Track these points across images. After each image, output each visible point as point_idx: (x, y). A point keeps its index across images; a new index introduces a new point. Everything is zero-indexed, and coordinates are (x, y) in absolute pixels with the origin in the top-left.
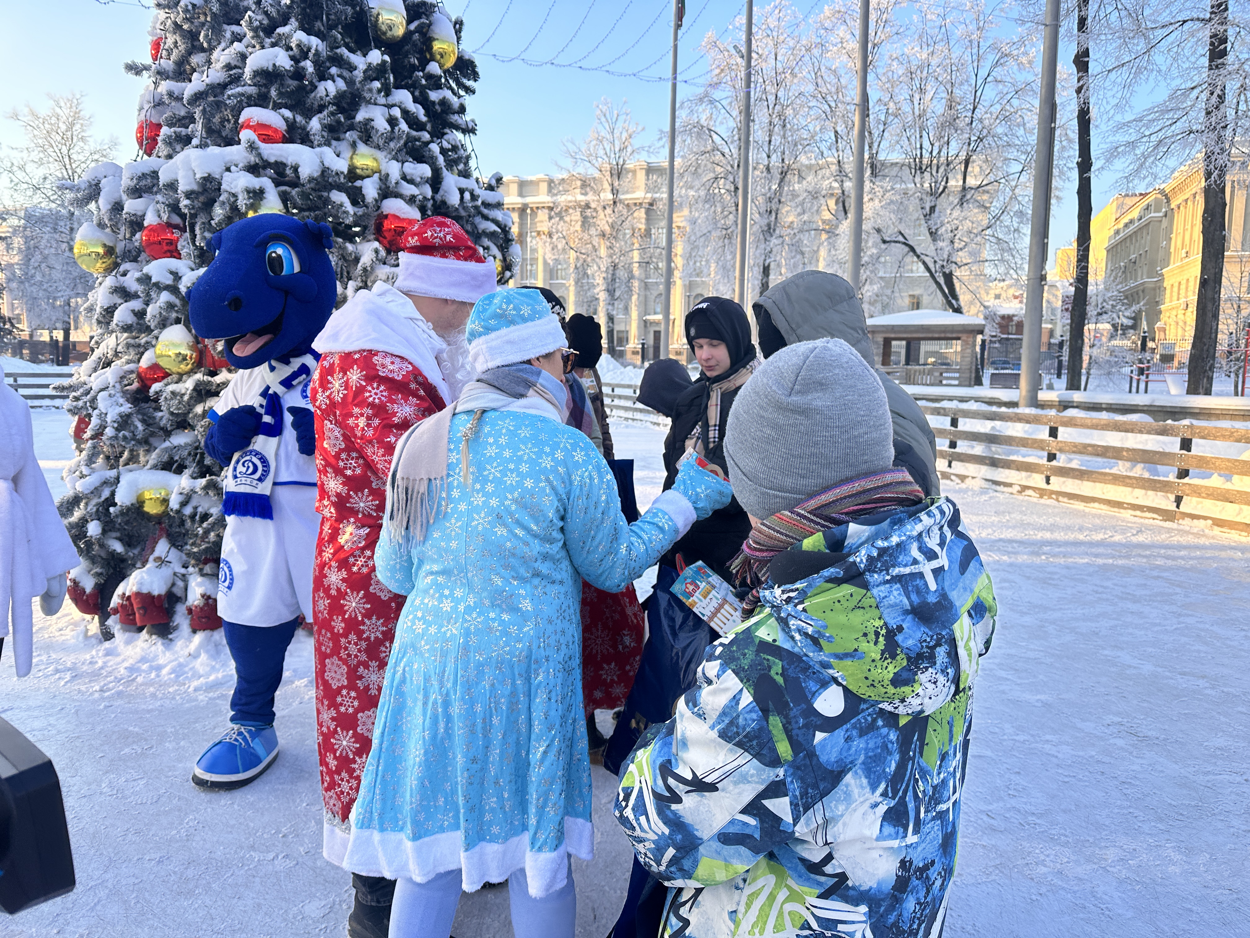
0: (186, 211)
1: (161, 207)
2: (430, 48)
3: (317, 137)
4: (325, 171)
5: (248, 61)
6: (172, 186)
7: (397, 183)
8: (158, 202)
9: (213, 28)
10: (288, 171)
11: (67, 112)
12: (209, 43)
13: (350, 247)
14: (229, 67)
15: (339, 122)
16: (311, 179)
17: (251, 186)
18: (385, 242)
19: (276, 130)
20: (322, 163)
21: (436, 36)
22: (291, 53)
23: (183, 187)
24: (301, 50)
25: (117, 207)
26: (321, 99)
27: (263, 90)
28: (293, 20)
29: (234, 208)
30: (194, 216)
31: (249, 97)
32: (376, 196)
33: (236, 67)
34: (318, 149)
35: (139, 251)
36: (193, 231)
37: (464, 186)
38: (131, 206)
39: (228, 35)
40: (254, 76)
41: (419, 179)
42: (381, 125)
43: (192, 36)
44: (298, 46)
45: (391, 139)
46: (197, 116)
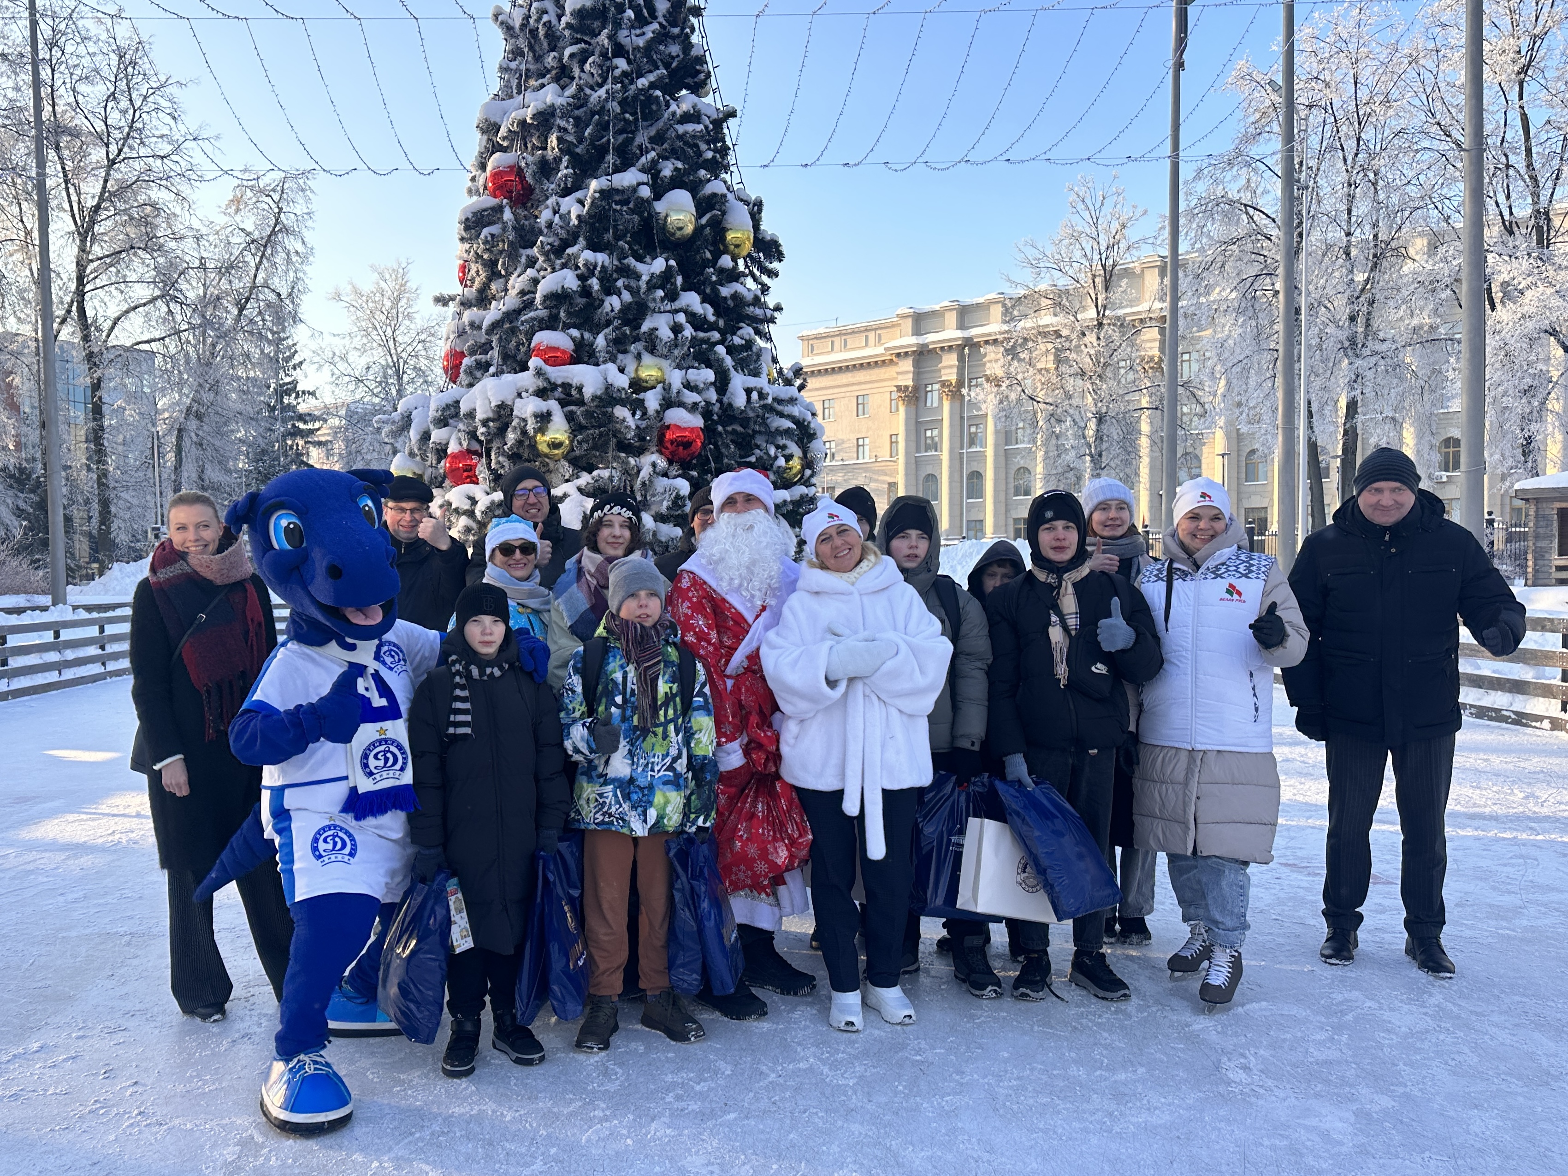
0: (482, 438)
1: (462, 435)
2: (723, 239)
3: (602, 354)
4: (608, 387)
5: (539, 287)
6: (471, 415)
7: (678, 393)
8: (459, 431)
9: (509, 256)
10: (574, 392)
11: (392, 284)
12: (506, 270)
13: (632, 461)
14: (522, 293)
15: (624, 334)
16: (595, 398)
17: (538, 411)
18: (667, 452)
19: (564, 352)
20: (606, 379)
21: (728, 226)
22: (579, 272)
23: (480, 415)
24: (588, 269)
25: (426, 436)
26: (607, 313)
27: (554, 311)
28: (581, 239)
29: (524, 432)
30: (489, 442)
31: (541, 320)
32: (658, 408)
33: (529, 292)
34: (602, 367)
35: (444, 477)
36: (488, 456)
37: (751, 385)
38: (437, 435)
39: (523, 260)
40: (544, 301)
41: (702, 385)
42: (665, 334)
43: (491, 265)
44: (585, 265)
45: (676, 346)
46: (494, 344)
